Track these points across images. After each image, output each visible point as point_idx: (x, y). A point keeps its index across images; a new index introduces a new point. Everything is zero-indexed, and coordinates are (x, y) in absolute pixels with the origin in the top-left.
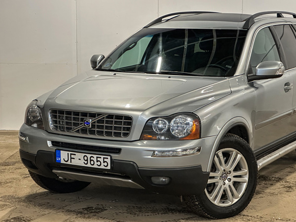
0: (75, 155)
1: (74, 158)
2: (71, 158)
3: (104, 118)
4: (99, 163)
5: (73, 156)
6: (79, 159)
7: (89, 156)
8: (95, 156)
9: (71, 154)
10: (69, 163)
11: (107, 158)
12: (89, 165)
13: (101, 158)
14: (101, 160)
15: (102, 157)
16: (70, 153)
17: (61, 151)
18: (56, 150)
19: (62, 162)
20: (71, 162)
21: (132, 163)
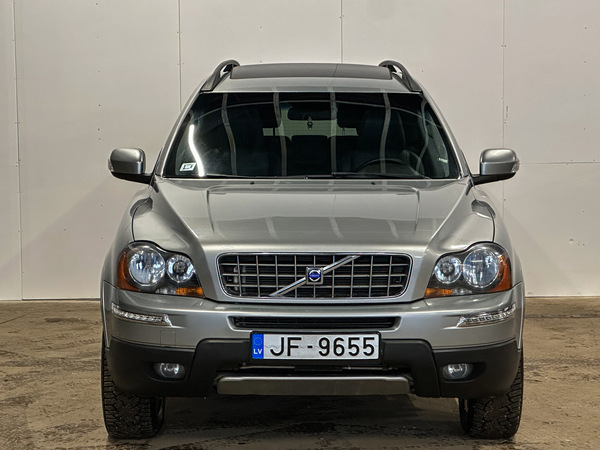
0: (300, 339)
1: (297, 347)
2: (290, 347)
3: (350, 263)
4: (354, 350)
5: (293, 343)
6: (308, 348)
7: (332, 338)
8: (346, 338)
9: (289, 339)
10: (284, 356)
11: (373, 339)
12: (332, 356)
13: (358, 339)
14: (360, 343)
15: (362, 337)
16: (286, 337)
17: (265, 335)
18: (251, 334)
19: (268, 356)
20: (289, 354)
21: (420, 342)
